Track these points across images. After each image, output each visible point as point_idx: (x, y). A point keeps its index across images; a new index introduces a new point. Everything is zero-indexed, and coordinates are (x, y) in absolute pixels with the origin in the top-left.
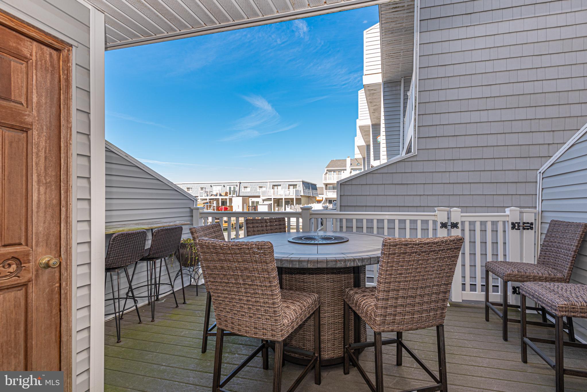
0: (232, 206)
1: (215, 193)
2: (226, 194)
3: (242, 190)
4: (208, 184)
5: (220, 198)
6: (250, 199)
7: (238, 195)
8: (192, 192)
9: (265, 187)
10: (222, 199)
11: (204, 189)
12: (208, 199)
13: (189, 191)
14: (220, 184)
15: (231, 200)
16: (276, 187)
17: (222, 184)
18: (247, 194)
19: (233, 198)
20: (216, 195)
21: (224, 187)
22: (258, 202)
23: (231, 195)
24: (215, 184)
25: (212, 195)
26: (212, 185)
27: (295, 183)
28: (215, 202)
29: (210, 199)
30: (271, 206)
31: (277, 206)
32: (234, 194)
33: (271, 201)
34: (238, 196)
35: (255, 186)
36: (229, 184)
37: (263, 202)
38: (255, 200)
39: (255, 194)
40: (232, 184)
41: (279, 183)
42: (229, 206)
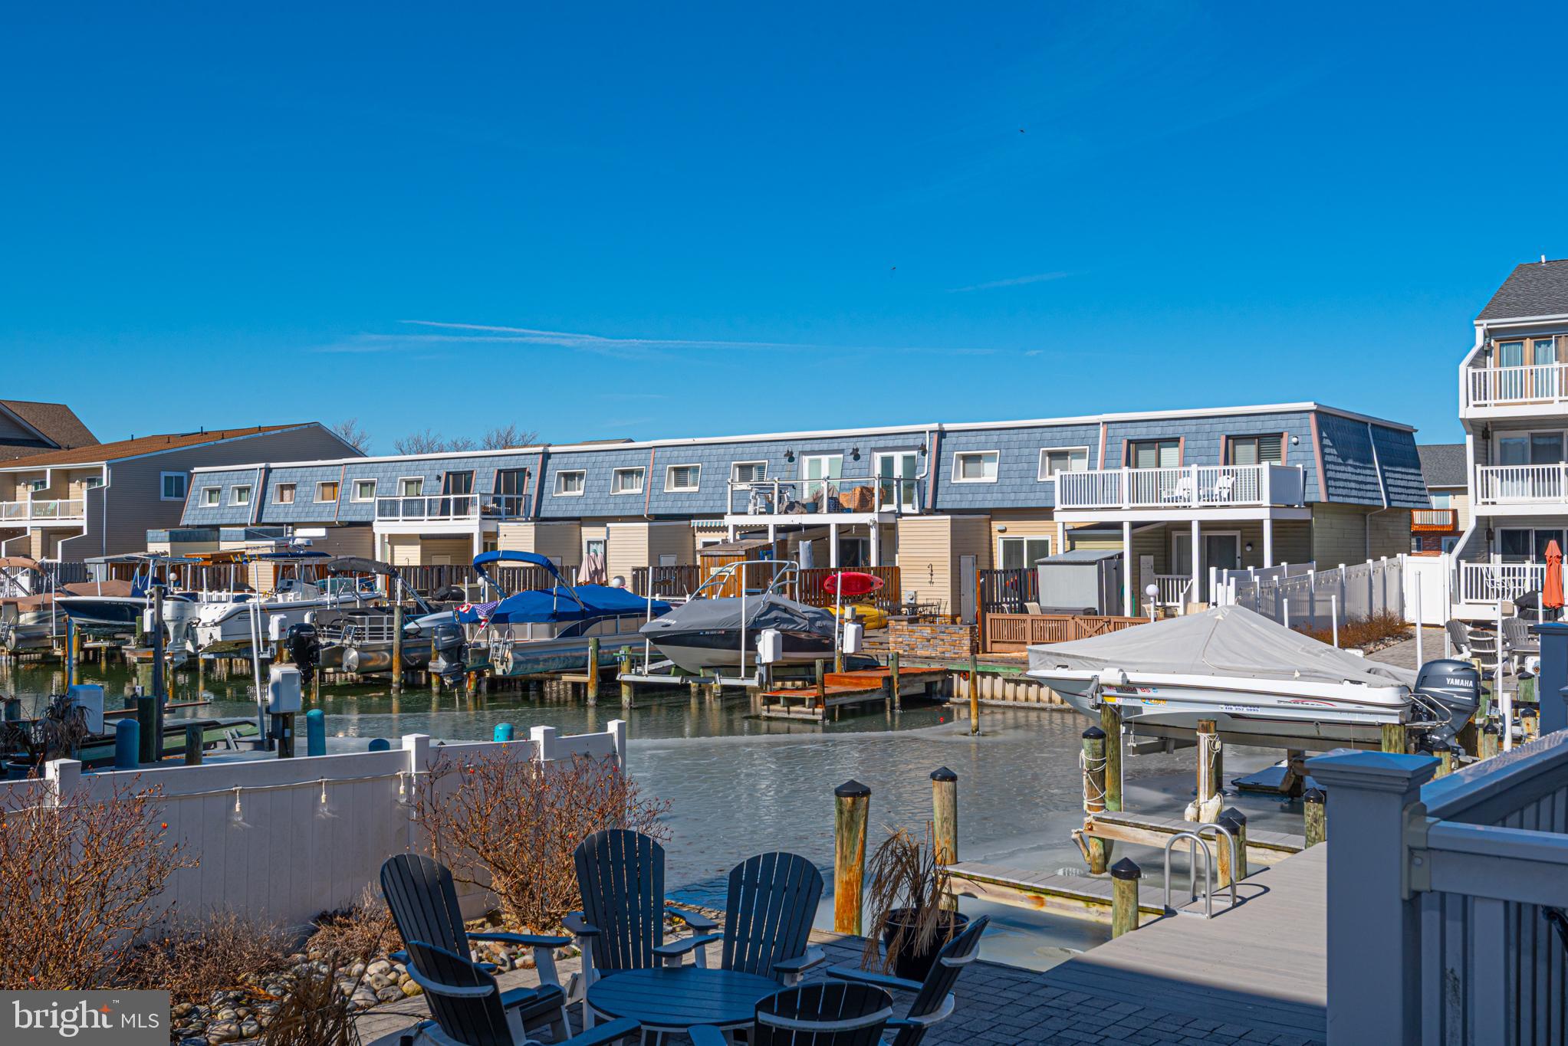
0: (898, 570)
1: (807, 496)
2: (866, 501)
3: (957, 476)
4: (773, 447)
5: (834, 520)
6: (996, 525)
7: (928, 505)
8: (696, 489)
9: (1080, 455)
10: (839, 526)
11: (755, 472)
12: (771, 531)
13: (685, 484)
14: (835, 445)
15: (889, 533)
16: (1146, 455)
17: (843, 445)
18: (980, 497)
19: (903, 523)
20: (814, 507)
21: (857, 457)
22: (1039, 549)
23: (893, 507)
24: (808, 447)
25: (790, 506)
26: (796, 448)
27: (1269, 426)
28: (804, 546)
29: (779, 529)
30: (1119, 571)
31: (1157, 572)
32: (909, 500)
33: (1120, 538)
34: (929, 513)
35: (1026, 451)
36: (882, 443)
37: (1068, 543)
38: (1026, 531)
39: (1022, 496)
40: (899, 442)
41: (1169, 432)
42: (879, 571)
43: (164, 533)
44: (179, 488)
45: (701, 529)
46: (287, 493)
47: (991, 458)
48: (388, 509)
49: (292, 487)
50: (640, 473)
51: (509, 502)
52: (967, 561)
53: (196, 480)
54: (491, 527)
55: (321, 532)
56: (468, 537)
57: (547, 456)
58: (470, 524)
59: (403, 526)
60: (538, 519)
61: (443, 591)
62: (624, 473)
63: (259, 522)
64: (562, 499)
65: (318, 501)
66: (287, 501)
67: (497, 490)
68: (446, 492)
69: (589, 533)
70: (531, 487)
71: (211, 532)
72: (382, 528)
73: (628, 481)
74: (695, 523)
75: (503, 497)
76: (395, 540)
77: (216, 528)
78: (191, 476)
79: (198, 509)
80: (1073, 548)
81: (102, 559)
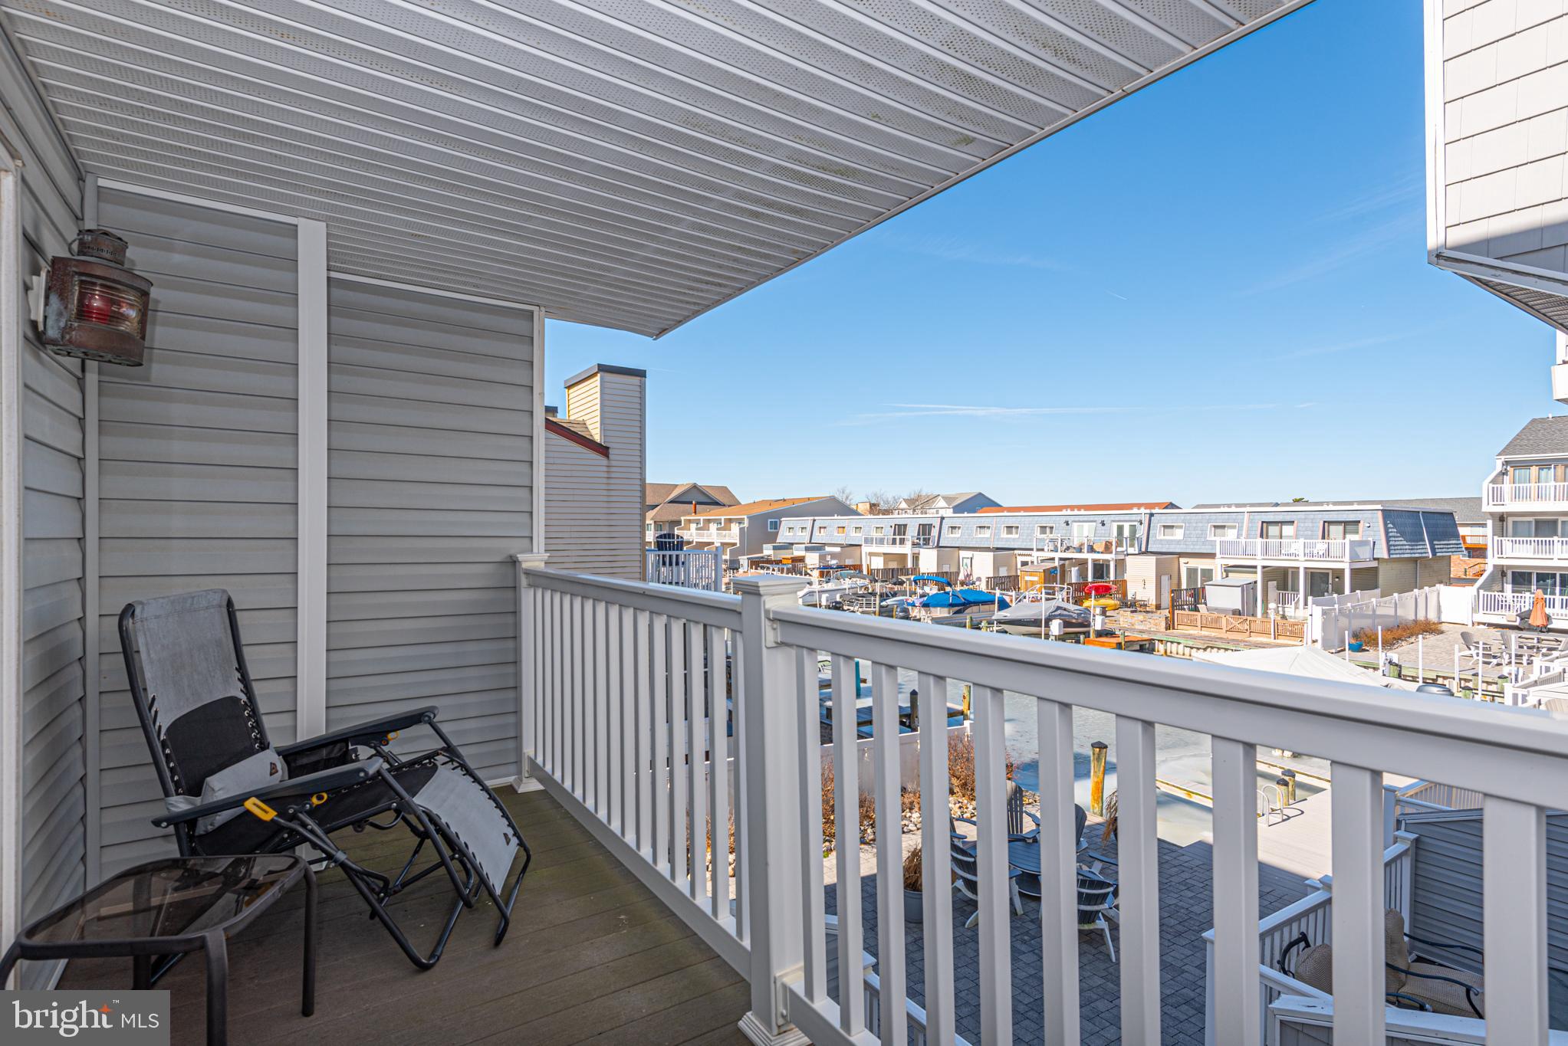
0: (1126, 582)
1: (1076, 544)
2: (1108, 548)
3: (1158, 535)
4: (1058, 518)
5: (1090, 557)
6: (1182, 560)
7: (1143, 549)
8: (1017, 536)
9: (1234, 527)
10: (1094, 560)
11: (1048, 530)
12: (1057, 560)
13: (1012, 534)
14: (1092, 518)
15: (1120, 564)
16: (1273, 530)
17: (1096, 518)
18: (1173, 546)
19: (1129, 559)
20: (1080, 550)
21: (1103, 525)
22: (1208, 574)
23: (1124, 549)
24: (1077, 518)
25: (1068, 548)
26: (1070, 519)
27: (1352, 517)
28: (1074, 570)
29: (1061, 559)
30: (1254, 589)
31: (1278, 589)
32: (1132, 546)
33: (1256, 573)
34: (1143, 553)
35: (1200, 525)
36: (1117, 519)
37: (1224, 574)
38: (1201, 564)
39: (1197, 547)
40: (1127, 518)
41: (1288, 518)
42: (1115, 582)
43: (770, 546)
44: (776, 526)
45: (1019, 555)
46: (822, 530)
47: (1181, 527)
48: (867, 541)
49: (825, 528)
50: (989, 527)
51: (924, 539)
52: (1165, 579)
53: (783, 523)
54: (916, 550)
55: (838, 549)
56: (905, 555)
57: (943, 518)
58: (907, 549)
59: (875, 549)
60: (938, 546)
61: (894, 580)
62: (980, 527)
63: (810, 542)
64: (949, 539)
65: (836, 534)
66: (822, 533)
67: (919, 534)
68: (894, 534)
69: (963, 554)
70: (935, 532)
71: (789, 546)
72: (865, 549)
73: (982, 530)
74: (1016, 552)
75: (922, 537)
76: (871, 554)
77: (792, 544)
78: (781, 522)
79: (784, 536)
80: (1227, 576)
81: (746, 557)
